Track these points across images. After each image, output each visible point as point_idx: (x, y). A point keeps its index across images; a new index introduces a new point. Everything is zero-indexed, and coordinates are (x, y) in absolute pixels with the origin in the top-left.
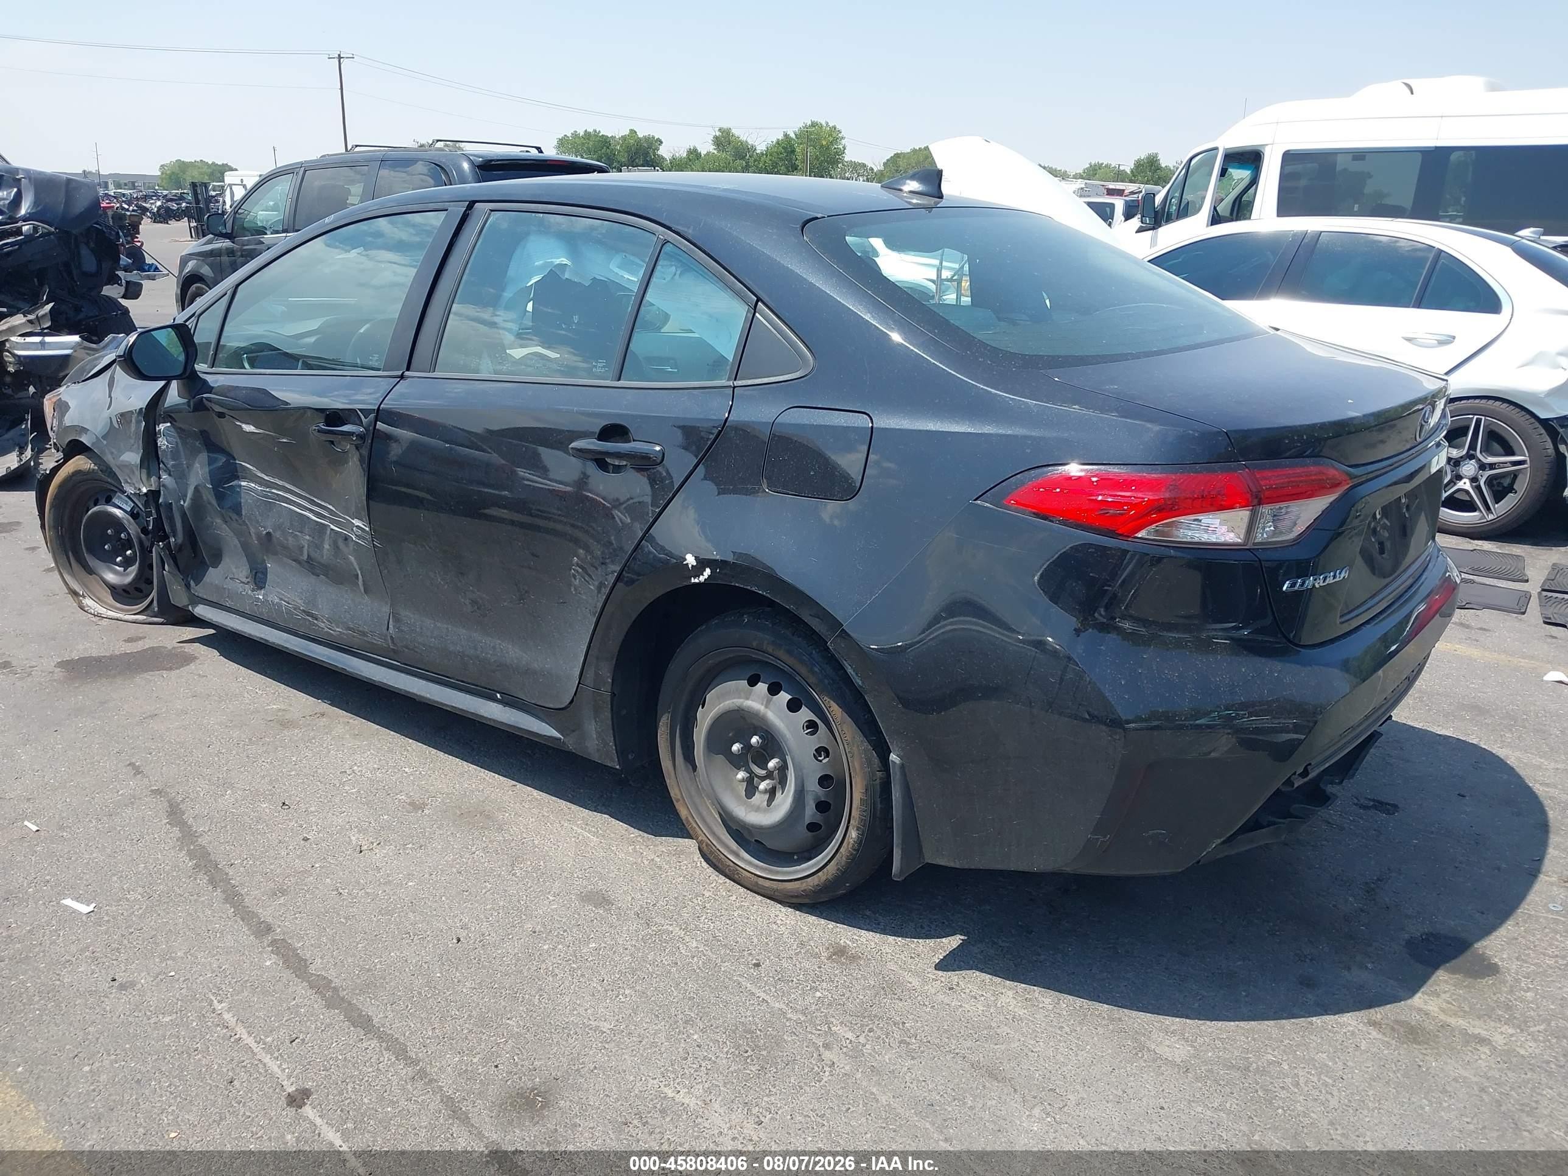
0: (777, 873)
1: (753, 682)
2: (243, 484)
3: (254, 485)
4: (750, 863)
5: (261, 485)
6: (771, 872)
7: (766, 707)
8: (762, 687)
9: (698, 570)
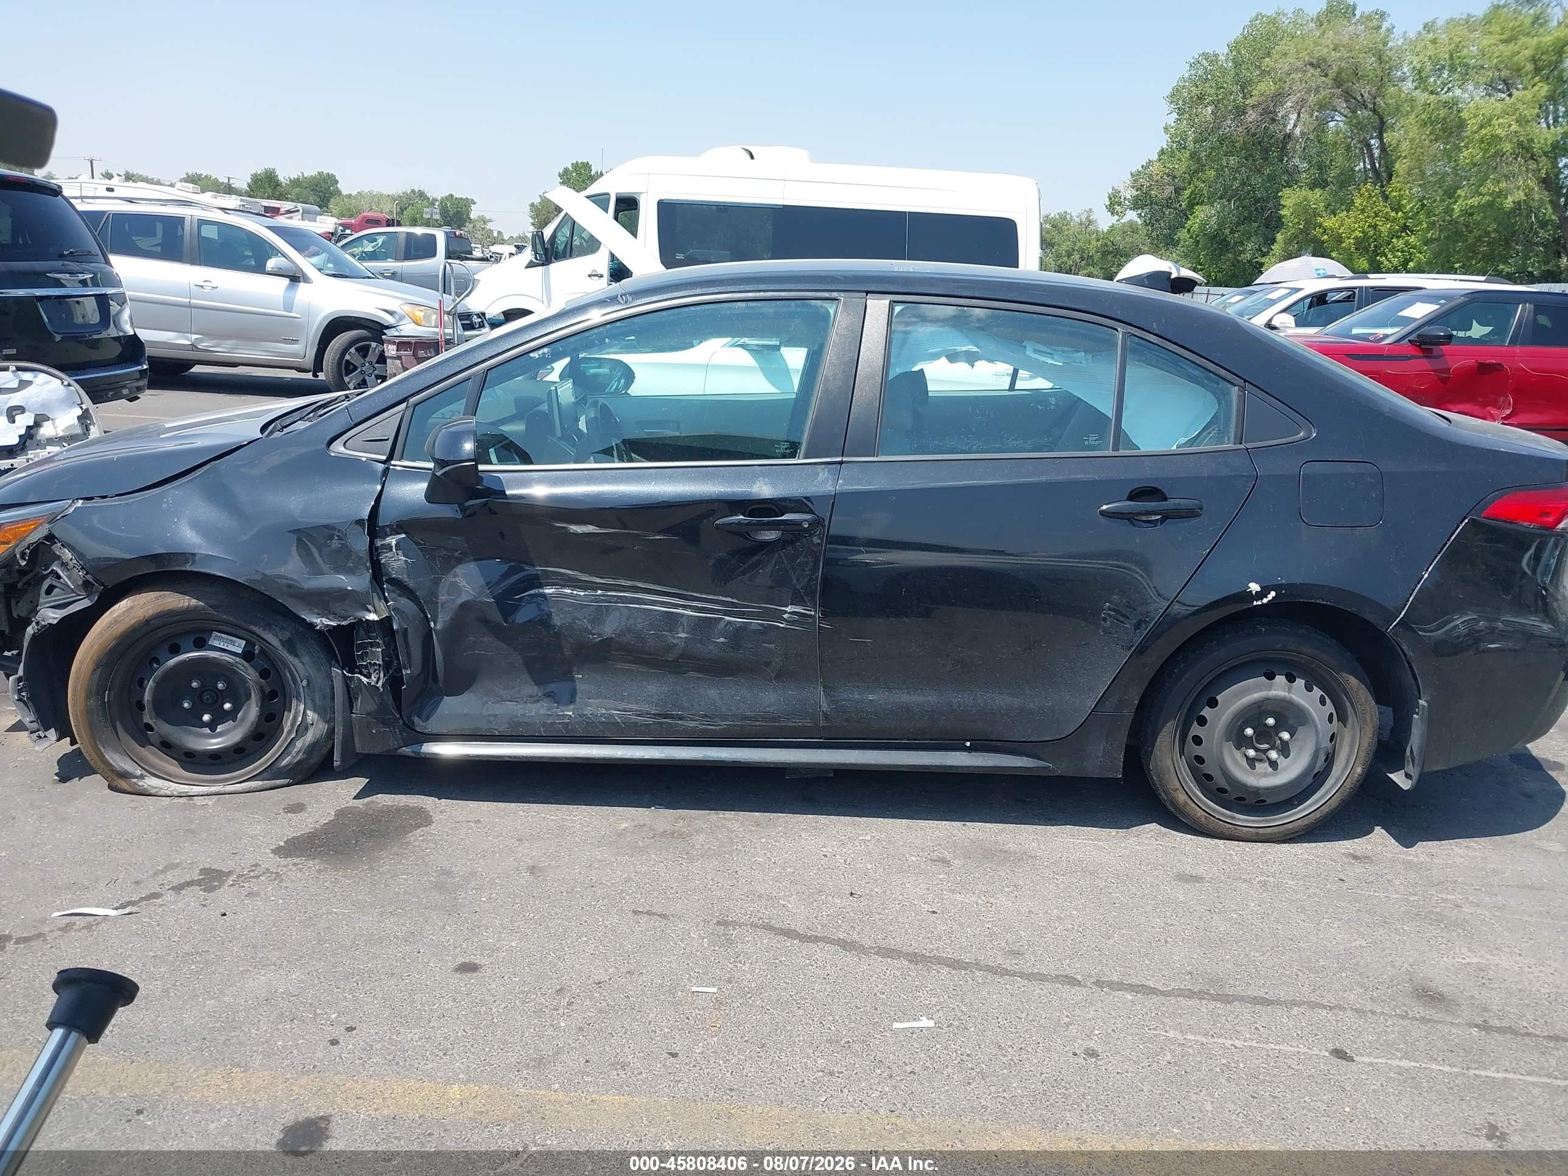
0: (1275, 820)
1: (1271, 676)
2: (548, 591)
3: (569, 591)
4: (1247, 821)
5: (585, 589)
6: (1266, 821)
7: (1289, 693)
8: (1280, 679)
9: (1261, 595)
